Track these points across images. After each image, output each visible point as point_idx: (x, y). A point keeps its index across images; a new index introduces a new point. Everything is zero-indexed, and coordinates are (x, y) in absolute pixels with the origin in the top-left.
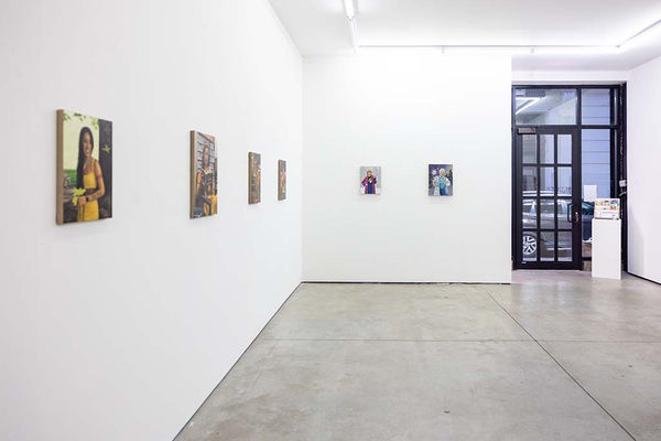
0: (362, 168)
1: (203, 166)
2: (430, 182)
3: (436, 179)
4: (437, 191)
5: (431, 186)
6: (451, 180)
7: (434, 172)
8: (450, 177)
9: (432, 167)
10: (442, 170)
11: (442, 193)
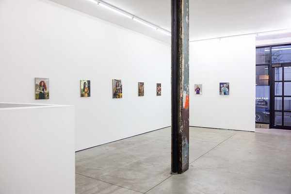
0: (195, 85)
1: (116, 87)
2: (220, 90)
3: (223, 88)
4: (223, 93)
5: (220, 91)
6: (229, 89)
7: (222, 86)
8: (228, 87)
9: (221, 84)
10: (225, 85)
11: (225, 94)
